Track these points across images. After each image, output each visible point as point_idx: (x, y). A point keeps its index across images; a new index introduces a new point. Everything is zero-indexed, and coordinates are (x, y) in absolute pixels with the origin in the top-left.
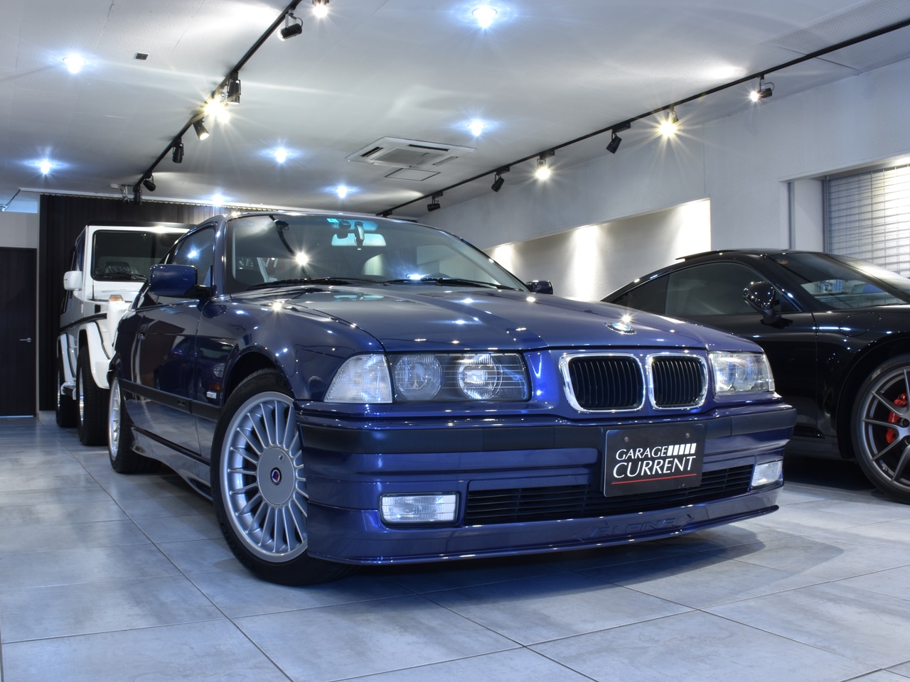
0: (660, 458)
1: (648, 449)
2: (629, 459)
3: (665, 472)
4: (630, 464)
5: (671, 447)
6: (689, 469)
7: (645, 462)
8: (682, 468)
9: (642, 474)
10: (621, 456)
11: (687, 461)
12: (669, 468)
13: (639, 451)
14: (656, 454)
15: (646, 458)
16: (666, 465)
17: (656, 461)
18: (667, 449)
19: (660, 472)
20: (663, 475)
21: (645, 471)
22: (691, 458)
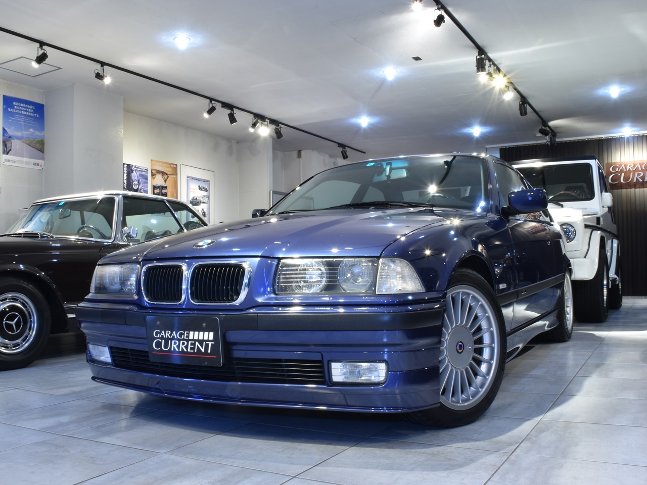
0: (184, 339)
1: (174, 332)
2: (162, 338)
3: (189, 351)
4: (163, 341)
5: (191, 333)
6: (209, 351)
7: (173, 341)
8: (203, 350)
9: (172, 350)
10: (157, 335)
11: (207, 346)
12: (191, 349)
13: (168, 333)
14: (180, 335)
15: (173, 338)
16: (189, 346)
17: (181, 342)
18: (188, 334)
19: (185, 350)
20: (187, 353)
21: (174, 347)
22: (210, 343)
